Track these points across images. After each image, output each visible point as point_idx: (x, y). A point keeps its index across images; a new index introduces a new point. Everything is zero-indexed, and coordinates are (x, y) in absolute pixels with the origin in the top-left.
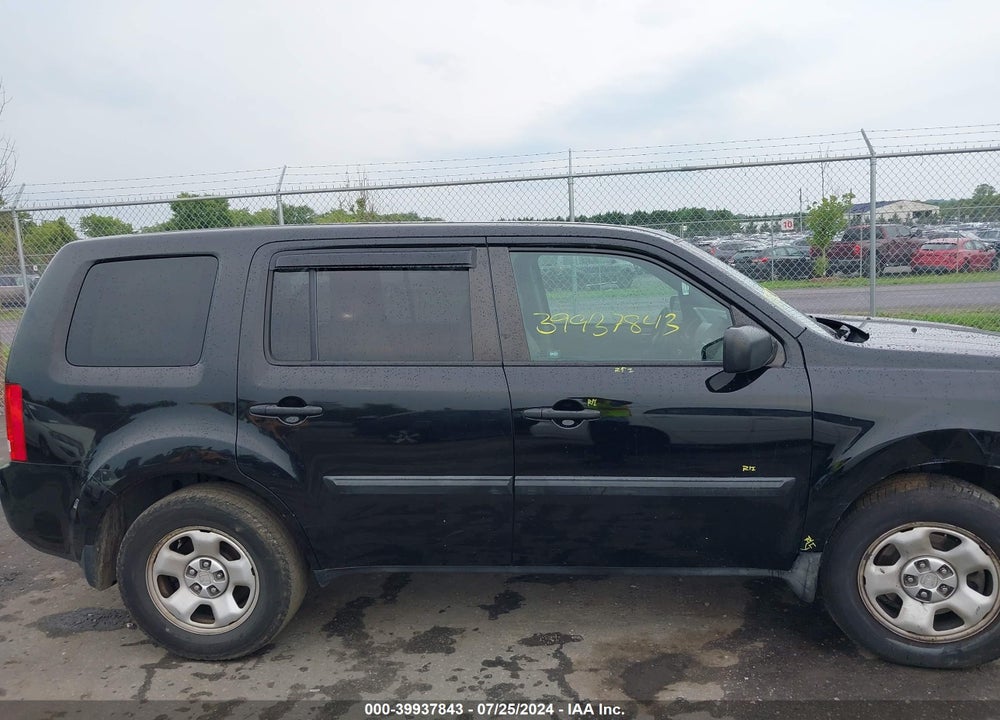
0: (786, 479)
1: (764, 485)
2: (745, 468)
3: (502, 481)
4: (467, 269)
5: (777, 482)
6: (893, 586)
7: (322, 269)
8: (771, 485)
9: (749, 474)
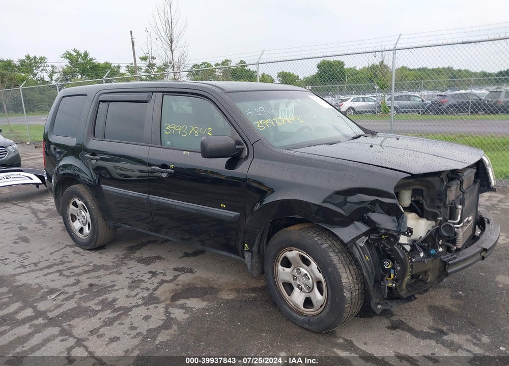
0: (236, 213)
1: (228, 214)
2: (222, 205)
3: (145, 196)
4: (147, 102)
5: (233, 214)
6: (289, 279)
7: (110, 101)
8: (230, 215)
9: (223, 208)
